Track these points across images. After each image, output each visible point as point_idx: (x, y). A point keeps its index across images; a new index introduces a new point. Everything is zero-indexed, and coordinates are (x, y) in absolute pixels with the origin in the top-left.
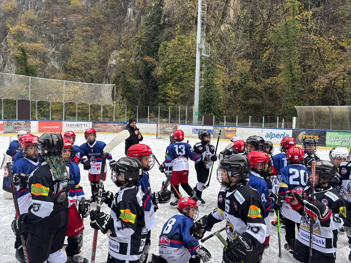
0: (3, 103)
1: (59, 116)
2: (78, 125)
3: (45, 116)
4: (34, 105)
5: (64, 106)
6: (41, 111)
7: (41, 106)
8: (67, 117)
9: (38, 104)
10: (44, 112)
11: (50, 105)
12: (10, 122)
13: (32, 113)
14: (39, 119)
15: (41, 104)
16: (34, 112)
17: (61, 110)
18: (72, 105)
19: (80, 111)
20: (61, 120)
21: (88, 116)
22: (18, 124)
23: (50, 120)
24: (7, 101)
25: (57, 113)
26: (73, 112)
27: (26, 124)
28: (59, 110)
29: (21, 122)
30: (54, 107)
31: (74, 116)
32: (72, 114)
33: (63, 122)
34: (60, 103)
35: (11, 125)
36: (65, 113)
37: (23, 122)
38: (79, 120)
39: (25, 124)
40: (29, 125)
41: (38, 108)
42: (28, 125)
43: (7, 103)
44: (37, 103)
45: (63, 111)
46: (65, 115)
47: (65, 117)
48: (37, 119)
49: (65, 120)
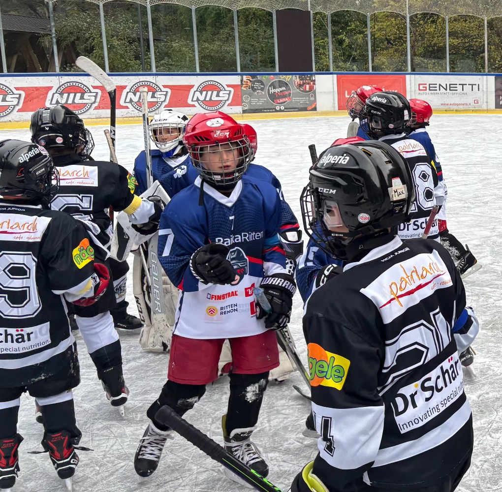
0: (236, 22)
1: (396, 59)
2: (452, 87)
3: (354, 60)
4: (321, 27)
5: (408, 25)
6: (341, 42)
7: (342, 28)
8: (418, 60)
9: (334, 22)
10: (350, 46)
11: (369, 22)
12: (259, 77)
13: (316, 50)
14: (338, 67)
15: (341, 20)
16: (324, 48)
17: (401, 39)
18: (433, 22)
19: (455, 42)
20: (400, 69)
21: (483, 58)
22: (282, 84)
23: (371, 71)
24: (248, 16)
25: (387, 48)
26: (435, 45)
27: (304, 84)
28: (394, 41)
29: (287, 78)
30: (380, 30)
31: (438, 58)
32: (433, 52)
33: (408, 77)
34: (397, 16)
35: (262, 89)
36: (412, 47)
37: (293, 79)
38: (454, 71)
39: (300, 86)
40: (311, 88)
41: (334, 33)
42: (308, 86)
43: (247, 23)
44: (329, 19)
45: (405, 42)
46: (414, 55)
47: (412, 61)
48: (332, 70)
49: (413, 69)
